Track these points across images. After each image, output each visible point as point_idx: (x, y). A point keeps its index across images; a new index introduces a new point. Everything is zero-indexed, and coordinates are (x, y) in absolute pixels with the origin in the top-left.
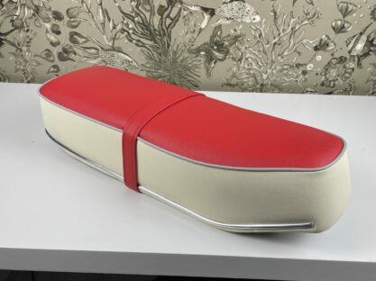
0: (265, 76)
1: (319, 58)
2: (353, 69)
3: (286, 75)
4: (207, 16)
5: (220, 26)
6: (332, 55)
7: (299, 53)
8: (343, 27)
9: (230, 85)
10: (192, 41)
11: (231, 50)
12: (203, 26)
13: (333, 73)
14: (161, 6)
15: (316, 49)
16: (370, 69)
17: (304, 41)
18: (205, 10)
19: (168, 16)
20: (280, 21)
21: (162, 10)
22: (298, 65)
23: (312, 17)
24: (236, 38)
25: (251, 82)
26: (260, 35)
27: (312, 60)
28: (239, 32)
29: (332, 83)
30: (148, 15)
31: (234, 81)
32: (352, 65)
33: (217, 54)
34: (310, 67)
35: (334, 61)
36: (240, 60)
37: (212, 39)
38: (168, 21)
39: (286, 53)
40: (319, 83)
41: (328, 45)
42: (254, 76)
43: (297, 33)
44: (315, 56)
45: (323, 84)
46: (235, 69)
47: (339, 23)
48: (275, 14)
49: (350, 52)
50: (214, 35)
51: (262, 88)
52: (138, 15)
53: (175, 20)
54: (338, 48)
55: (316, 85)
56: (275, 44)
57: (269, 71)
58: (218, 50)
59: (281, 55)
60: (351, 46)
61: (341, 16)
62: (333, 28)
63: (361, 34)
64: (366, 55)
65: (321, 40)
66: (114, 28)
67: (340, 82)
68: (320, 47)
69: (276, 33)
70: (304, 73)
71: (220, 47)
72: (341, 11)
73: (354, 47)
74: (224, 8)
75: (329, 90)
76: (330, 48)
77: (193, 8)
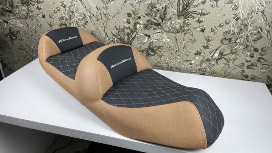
0: (172, 64)
1: (197, 58)
2: (214, 65)
3: (182, 64)
4: (147, 38)
5: (152, 42)
6: (203, 57)
7: (188, 56)
8: (208, 46)
9: (157, 66)
10: (141, 47)
11: (157, 52)
12: (145, 41)
13: (204, 65)
14: (128, 33)
15: (195, 54)
16: (223, 65)
17: (190, 51)
18: (146, 35)
19: (131, 37)
20: (178, 42)
21: (128, 34)
22: (187, 61)
23: (193, 41)
24: (159, 47)
25: (166, 65)
26: (170, 47)
27: (194, 59)
28: (160, 45)
29: (204, 70)
30: (123, 36)
31: (158, 65)
32: (213, 63)
33: (151, 53)
34: (193, 62)
35: (204, 60)
36: (161, 56)
37: (149, 47)
38: (131, 39)
39: (182, 55)
40: (198, 69)
41: (201, 53)
42: (168, 63)
43: (186, 47)
44: (195, 57)
45: (200, 70)
46: (159, 60)
47: (206, 44)
48: (176, 39)
49: (212, 57)
50: (150, 45)
51: (171, 69)
52: (118, 35)
53: (134, 38)
54: (206, 54)
55: (197, 70)
56: (177, 51)
57: (174, 62)
58: (151, 51)
59: (180, 55)
60: (212, 55)
61: (206, 42)
62: (203, 46)
63: (217, 50)
64: (220, 59)
65: (198, 51)
66: (109, 39)
67: (208, 69)
68: (198, 54)
69: (177, 46)
70: (191, 64)
71: (152, 50)
72: (206, 39)
73: (213, 55)
74: (155, 35)
75: (203, 73)
76: (202, 55)
77: (141, 34)
